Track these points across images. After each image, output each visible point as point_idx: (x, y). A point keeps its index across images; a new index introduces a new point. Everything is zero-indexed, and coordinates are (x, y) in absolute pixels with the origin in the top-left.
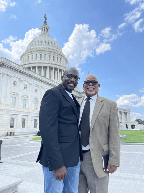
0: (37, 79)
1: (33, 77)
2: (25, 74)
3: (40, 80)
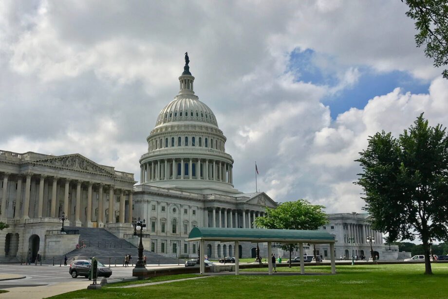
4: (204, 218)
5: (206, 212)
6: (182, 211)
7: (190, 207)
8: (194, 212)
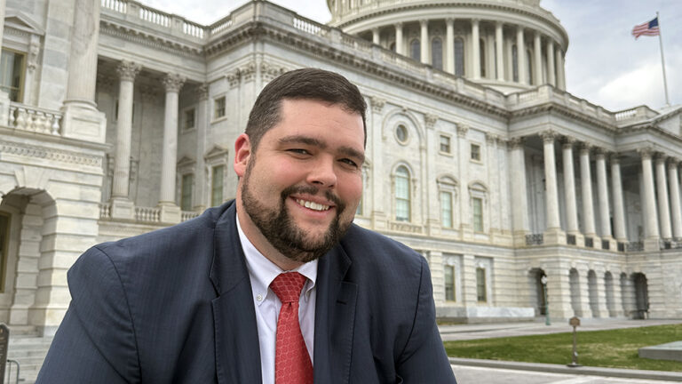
0: (403, 81)
1: (386, 75)
2: (352, 62)
3: (418, 86)
4: (510, 175)
5: (518, 155)
6: (433, 142)
7: (460, 130)
8: (475, 152)
